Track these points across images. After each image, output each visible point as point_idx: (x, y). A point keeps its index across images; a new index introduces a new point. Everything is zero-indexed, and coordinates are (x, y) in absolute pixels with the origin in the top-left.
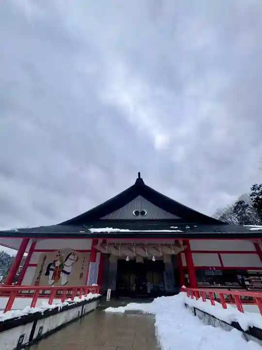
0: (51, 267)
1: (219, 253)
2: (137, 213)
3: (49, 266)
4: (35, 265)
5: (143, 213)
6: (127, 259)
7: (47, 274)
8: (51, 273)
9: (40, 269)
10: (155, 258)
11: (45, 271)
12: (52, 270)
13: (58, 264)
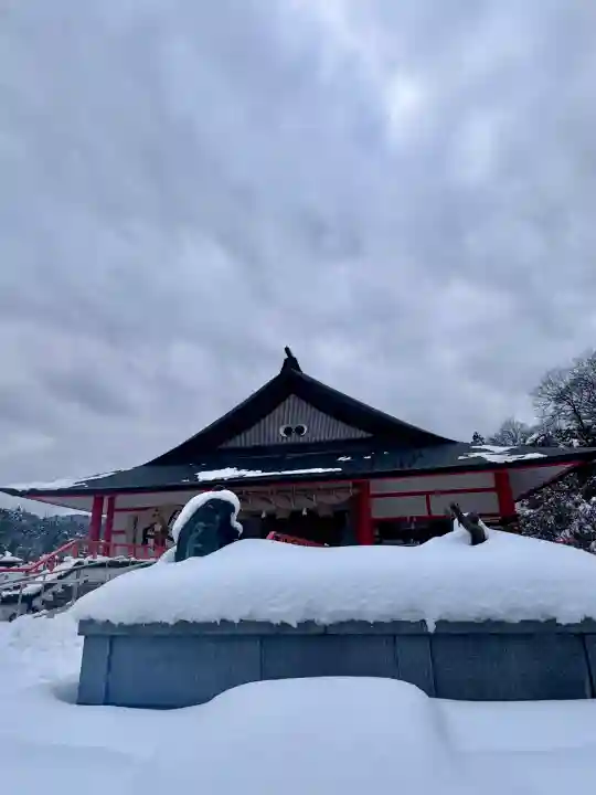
0: (149, 533)
1: (428, 494)
2: (288, 431)
3: (146, 530)
4: (122, 532)
5: (300, 430)
6: (264, 516)
7: (145, 542)
8: (151, 542)
9: (131, 537)
10: (308, 510)
11: (140, 540)
12: (151, 537)
13: (158, 528)
